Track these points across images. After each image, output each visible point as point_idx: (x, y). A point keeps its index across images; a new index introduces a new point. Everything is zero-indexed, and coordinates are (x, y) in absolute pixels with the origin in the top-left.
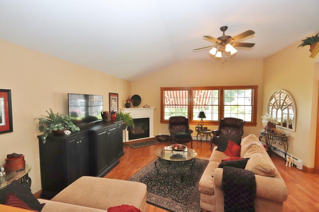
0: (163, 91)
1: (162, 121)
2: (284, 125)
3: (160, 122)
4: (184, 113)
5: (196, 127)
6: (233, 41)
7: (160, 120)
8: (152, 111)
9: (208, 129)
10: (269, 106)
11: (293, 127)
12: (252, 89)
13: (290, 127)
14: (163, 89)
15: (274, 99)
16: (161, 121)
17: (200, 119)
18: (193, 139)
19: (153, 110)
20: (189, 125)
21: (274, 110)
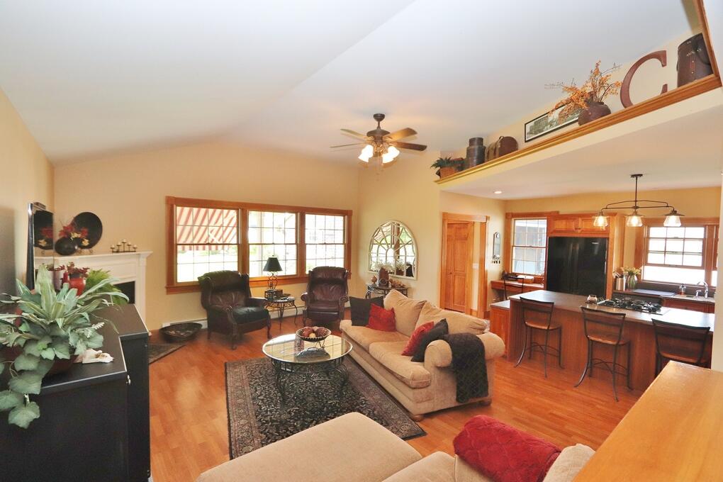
0: (175, 206)
1: (173, 286)
2: (399, 272)
3: (165, 290)
4: (227, 262)
5: (266, 292)
6: (390, 140)
7: (164, 284)
8: (143, 261)
9: (284, 293)
10: (372, 243)
11: (414, 274)
12: (344, 216)
13: (409, 273)
14: (173, 203)
15: (381, 232)
16: (167, 288)
17: (268, 274)
18: (272, 317)
19: (145, 260)
20: (251, 289)
21: (382, 250)
